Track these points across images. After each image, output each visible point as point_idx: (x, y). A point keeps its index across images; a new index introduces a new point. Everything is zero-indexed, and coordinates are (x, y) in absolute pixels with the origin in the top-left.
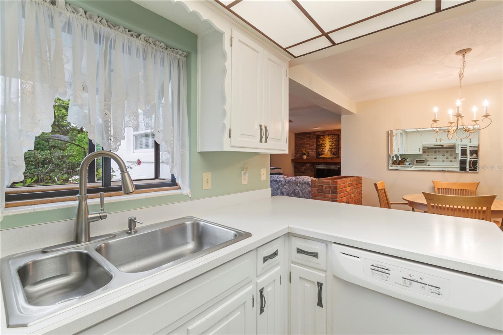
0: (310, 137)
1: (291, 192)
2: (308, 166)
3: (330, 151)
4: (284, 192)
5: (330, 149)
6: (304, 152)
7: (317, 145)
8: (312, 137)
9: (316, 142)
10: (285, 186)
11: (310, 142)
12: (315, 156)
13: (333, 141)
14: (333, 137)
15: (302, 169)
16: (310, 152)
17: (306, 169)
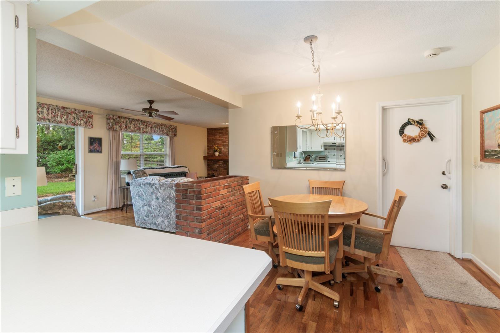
0: (222, 133)
1: (167, 197)
2: (221, 163)
4: (159, 197)
6: (216, 148)
10: (160, 190)
11: (223, 138)
15: (214, 167)
16: (223, 149)
17: (219, 167)
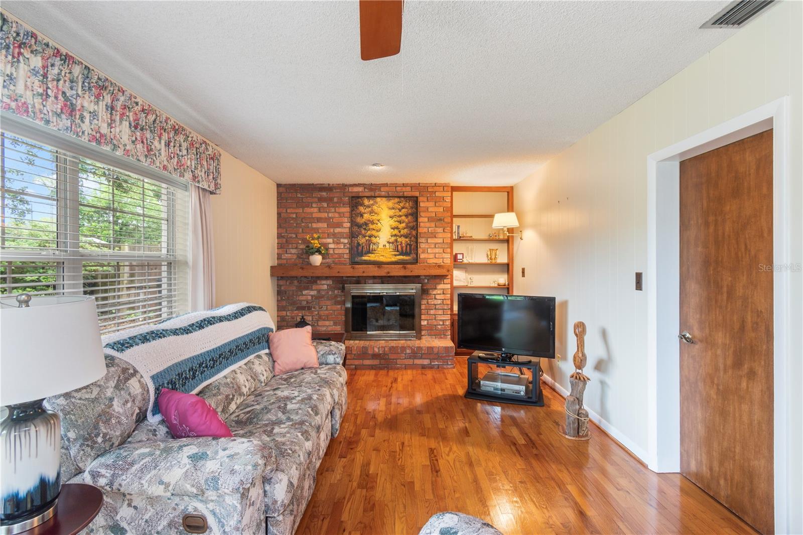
0: (329, 200)
2: (325, 287)
3: (393, 243)
5: (393, 239)
6: (316, 244)
7: (353, 223)
8: (335, 200)
9: (348, 215)
11: (330, 215)
12: (346, 256)
13: (400, 216)
14: (402, 205)
15: (301, 298)
16: (332, 246)
17: (319, 297)
